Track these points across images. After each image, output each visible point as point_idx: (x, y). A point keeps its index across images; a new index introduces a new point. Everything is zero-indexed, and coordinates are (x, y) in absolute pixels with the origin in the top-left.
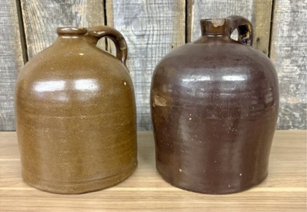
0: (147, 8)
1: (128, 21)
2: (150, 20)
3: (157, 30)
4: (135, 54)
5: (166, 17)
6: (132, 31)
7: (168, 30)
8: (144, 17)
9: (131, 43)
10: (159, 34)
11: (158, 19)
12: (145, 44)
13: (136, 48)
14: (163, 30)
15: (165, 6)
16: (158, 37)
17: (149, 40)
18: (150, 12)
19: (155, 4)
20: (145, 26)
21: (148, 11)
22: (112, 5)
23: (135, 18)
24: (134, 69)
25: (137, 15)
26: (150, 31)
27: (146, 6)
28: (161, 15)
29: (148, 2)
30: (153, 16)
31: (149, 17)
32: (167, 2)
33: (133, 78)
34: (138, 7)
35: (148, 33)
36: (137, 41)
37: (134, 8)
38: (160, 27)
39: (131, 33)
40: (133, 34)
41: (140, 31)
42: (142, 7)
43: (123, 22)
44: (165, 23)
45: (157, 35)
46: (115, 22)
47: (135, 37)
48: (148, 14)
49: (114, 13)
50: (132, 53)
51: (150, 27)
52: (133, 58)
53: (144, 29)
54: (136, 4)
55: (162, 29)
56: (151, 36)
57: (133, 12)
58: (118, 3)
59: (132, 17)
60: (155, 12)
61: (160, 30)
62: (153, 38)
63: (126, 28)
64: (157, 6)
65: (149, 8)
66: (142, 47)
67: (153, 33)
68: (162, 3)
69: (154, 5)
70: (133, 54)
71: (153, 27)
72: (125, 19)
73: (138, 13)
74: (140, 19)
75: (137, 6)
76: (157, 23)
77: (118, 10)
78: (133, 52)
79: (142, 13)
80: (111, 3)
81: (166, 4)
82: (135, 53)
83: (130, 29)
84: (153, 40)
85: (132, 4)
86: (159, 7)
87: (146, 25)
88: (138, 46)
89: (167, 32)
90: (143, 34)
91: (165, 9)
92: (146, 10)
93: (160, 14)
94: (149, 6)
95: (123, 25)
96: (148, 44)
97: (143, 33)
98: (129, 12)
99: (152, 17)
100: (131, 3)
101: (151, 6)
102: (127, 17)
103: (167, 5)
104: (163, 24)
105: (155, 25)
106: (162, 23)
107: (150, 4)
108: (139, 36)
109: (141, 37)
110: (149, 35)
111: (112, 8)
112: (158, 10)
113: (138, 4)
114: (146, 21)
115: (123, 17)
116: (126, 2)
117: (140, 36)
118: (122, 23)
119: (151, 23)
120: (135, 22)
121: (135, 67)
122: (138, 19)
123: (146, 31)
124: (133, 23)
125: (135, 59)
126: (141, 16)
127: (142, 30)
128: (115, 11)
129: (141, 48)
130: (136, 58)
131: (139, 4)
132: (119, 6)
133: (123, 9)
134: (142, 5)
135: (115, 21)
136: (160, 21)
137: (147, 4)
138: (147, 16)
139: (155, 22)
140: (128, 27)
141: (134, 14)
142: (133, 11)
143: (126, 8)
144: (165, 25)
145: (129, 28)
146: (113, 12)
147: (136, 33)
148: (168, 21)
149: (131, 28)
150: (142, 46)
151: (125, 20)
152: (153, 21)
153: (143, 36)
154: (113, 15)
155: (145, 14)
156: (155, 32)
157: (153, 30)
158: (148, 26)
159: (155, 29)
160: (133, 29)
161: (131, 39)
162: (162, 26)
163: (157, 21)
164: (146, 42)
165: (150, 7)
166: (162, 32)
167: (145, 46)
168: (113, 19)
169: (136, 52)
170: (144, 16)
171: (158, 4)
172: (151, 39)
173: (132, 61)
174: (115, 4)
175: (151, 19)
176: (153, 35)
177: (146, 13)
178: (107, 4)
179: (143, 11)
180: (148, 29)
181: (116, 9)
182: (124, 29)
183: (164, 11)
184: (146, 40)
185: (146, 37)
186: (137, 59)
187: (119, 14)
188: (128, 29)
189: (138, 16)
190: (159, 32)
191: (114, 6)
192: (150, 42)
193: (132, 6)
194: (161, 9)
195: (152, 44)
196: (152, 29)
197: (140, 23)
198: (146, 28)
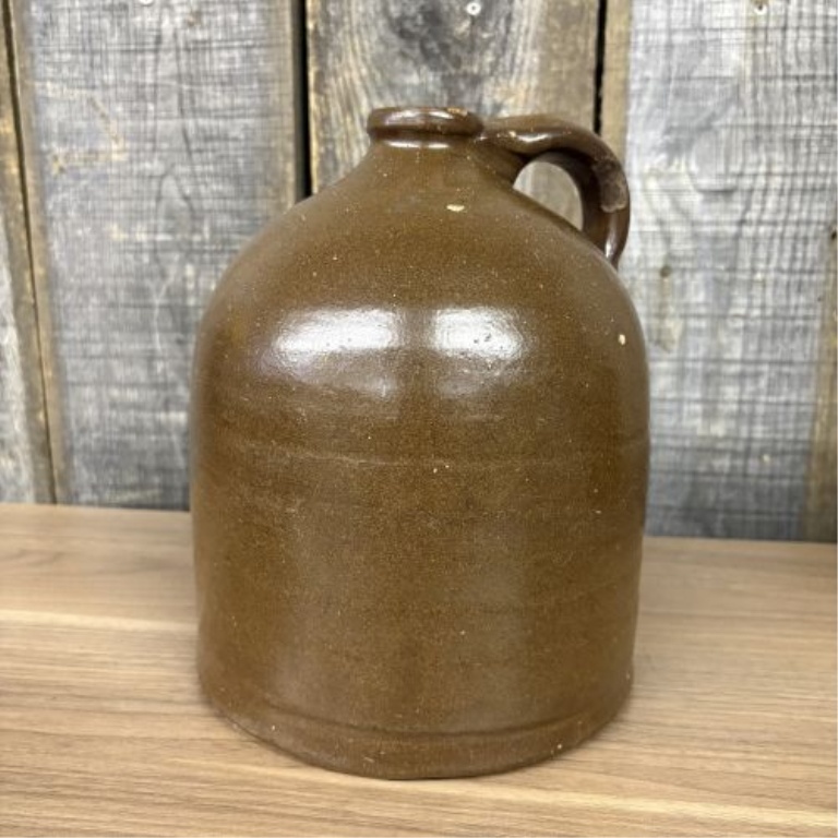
0: (755, 93)
1: (677, 140)
2: (760, 136)
3: (784, 175)
4: (692, 259)
5: (822, 127)
6: (691, 175)
7: (825, 175)
8: (737, 126)
9: (679, 217)
10: (787, 187)
11: (791, 133)
12: (731, 223)
13: (696, 237)
14: (806, 175)
15: (821, 84)
16: (784, 200)
17: (747, 208)
18: (764, 107)
19: (785, 77)
20: (740, 160)
21: (756, 104)
22: (625, 83)
23: (707, 127)
24: (683, 311)
25: (713, 117)
26: (755, 175)
27: (749, 87)
28: (805, 120)
29: (762, 73)
30: (774, 122)
31: (757, 127)
32: (831, 73)
33: (673, 342)
34: (722, 92)
35: (746, 182)
36: (703, 213)
37: (707, 93)
38: (795, 164)
39: (685, 181)
40: (691, 188)
41: (719, 176)
42: (737, 89)
43: (660, 142)
44: (815, 149)
45: (781, 192)
46: (632, 144)
47: (698, 198)
48: (756, 114)
49: (632, 112)
50: (681, 254)
51: (759, 163)
52: (684, 270)
53: (735, 169)
54: (712, 79)
55: (801, 169)
56: (757, 196)
57: (699, 110)
58: (649, 73)
59: (694, 124)
60: (780, 106)
61: (794, 175)
62: (764, 202)
63: (670, 163)
64: (792, 85)
65: (760, 96)
66: (722, 235)
67: (767, 185)
68: (813, 77)
69: (780, 84)
70: (685, 258)
71: (770, 164)
72: (668, 131)
73: (718, 112)
74: (724, 134)
75: (717, 87)
76: (785, 150)
77: (647, 100)
78: (685, 251)
79: (733, 109)
80: (621, 75)
81: (826, 78)
82: (691, 254)
83: (683, 169)
84: (763, 210)
85: (699, 78)
86: (798, 90)
87: (745, 155)
88: (707, 230)
89: (820, 181)
90: (729, 187)
91: (820, 99)
92: (748, 102)
93: (800, 113)
94: (761, 84)
95: (658, 154)
96: (742, 222)
97: (730, 182)
98: (684, 108)
99: (769, 127)
100: (696, 74)
101: (771, 85)
102: (675, 124)
103: (831, 83)
104: (809, 154)
105: (778, 156)
106: (803, 150)
107: (766, 79)
108: (712, 194)
109: (720, 197)
110: (751, 191)
111: (625, 93)
112: (793, 100)
113: (720, 78)
114: (745, 142)
115: (662, 125)
116: (679, 71)
117: (715, 193)
118: (654, 148)
119: (762, 147)
120: (703, 144)
121: (687, 306)
122: (716, 133)
123: (741, 175)
124: (695, 147)
125: (688, 276)
126: (729, 121)
127: (727, 174)
128: (634, 103)
129: (715, 239)
130: (693, 271)
131: (723, 80)
132: (651, 86)
133: (665, 96)
134: (735, 82)
135: (629, 137)
136: (796, 142)
137: (753, 79)
138: (750, 121)
139: (778, 145)
140: (676, 162)
141: (705, 114)
142: (701, 103)
143: (677, 94)
144: (813, 158)
145: (679, 167)
146: (627, 106)
147: (705, 182)
148: (826, 142)
149: (687, 164)
150: (720, 228)
151: (667, 137)
152: (771, 141)
153: (727, 193)
154: (626, 119)
155: (745, 115)
156: (776, 182)
157: (769, 174)
158: (752, 158)
159: (777, 169)
160: (694, 168)
161: (682, 206)
162: (803, 160)
163: (784, 140)
164: (737, 217)
165: (766, 91)
166: (799, 182)
167: (733, 230)
168: (624, 130)
169: (695, 250)
170: (741, 121)
171: (797, 78)
172: (756, 207)
173: (678, 282)
174: (637, 77)
175: (764, 135)
176: (765, 191)
177: (749, 111)
178: (608, 79)
179: (739, 102)
180: (749, 170)
181: (640, 93)
182: (662, 169)
183: (815, 105)
184: (740, 207)
185: (737, 197)
186: (699, 276)
187: (649, 116)
188: (673, 169)
189: (717, 123)
190: (788, 181)
191: (634, 87)
192: (752, 215)
193: (698, 85)
194: (807, 99)
195: (760, 222)
196: (763, 169)
197: (723, 146)
198: (744, 164)
